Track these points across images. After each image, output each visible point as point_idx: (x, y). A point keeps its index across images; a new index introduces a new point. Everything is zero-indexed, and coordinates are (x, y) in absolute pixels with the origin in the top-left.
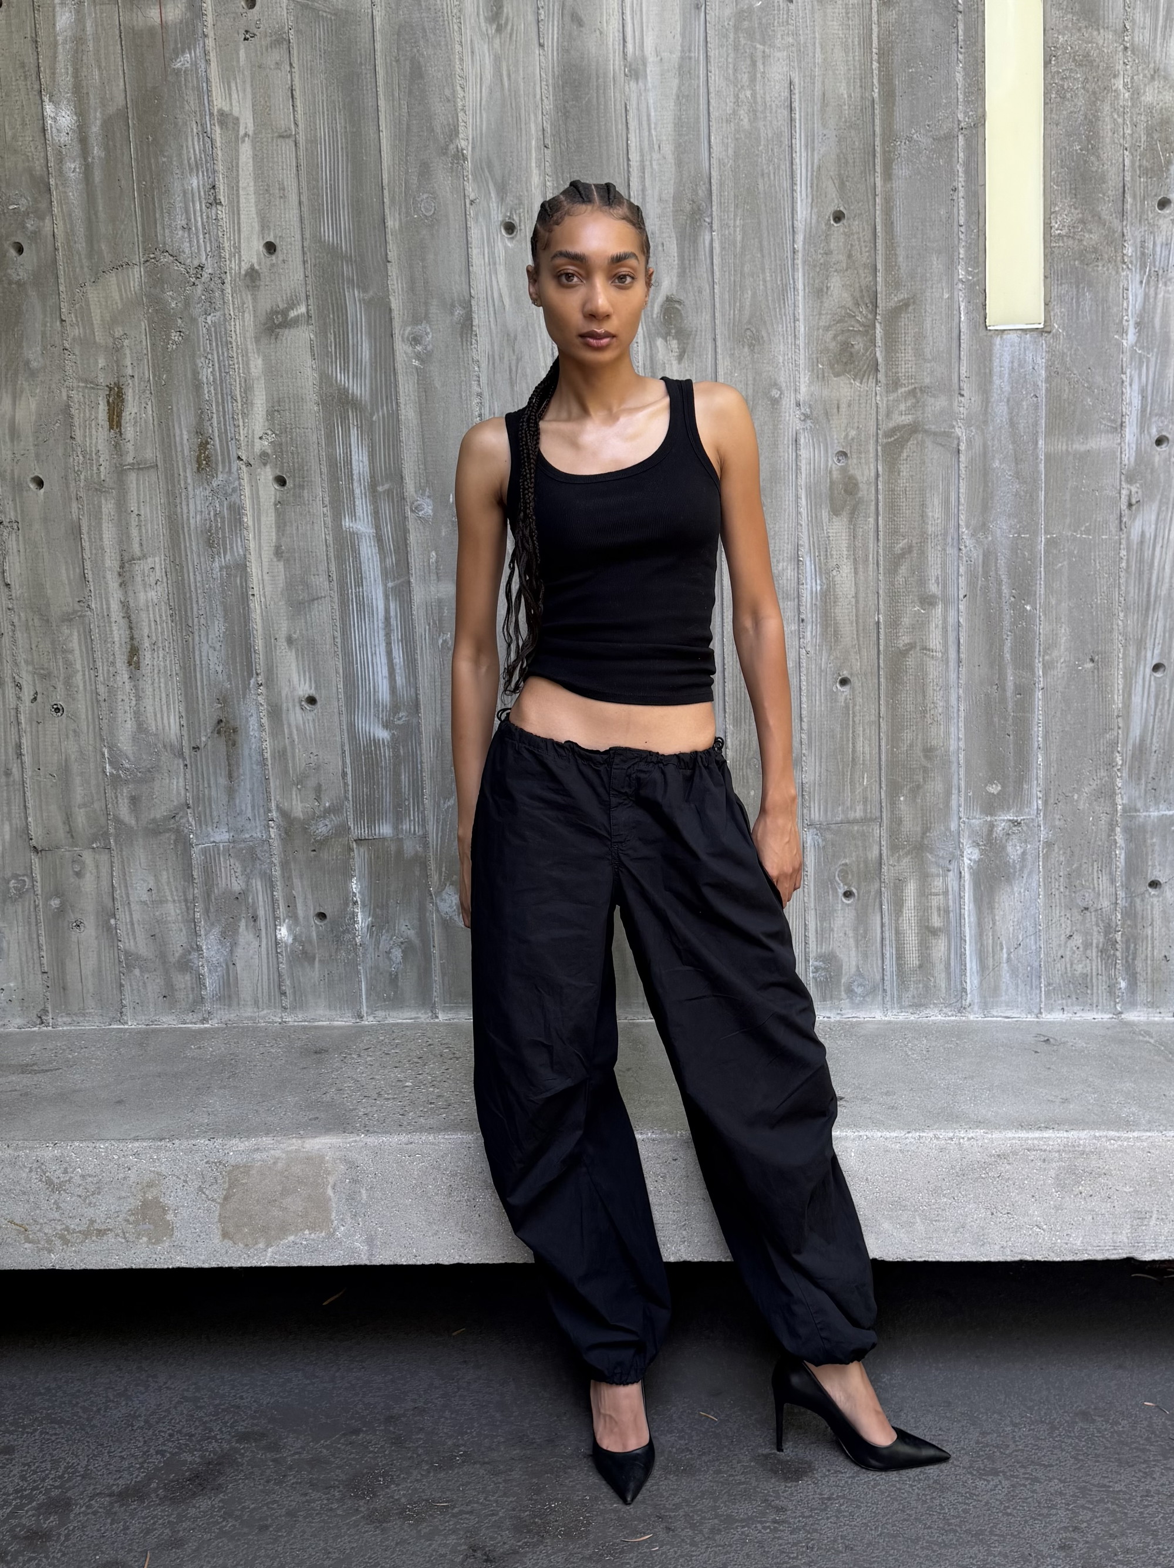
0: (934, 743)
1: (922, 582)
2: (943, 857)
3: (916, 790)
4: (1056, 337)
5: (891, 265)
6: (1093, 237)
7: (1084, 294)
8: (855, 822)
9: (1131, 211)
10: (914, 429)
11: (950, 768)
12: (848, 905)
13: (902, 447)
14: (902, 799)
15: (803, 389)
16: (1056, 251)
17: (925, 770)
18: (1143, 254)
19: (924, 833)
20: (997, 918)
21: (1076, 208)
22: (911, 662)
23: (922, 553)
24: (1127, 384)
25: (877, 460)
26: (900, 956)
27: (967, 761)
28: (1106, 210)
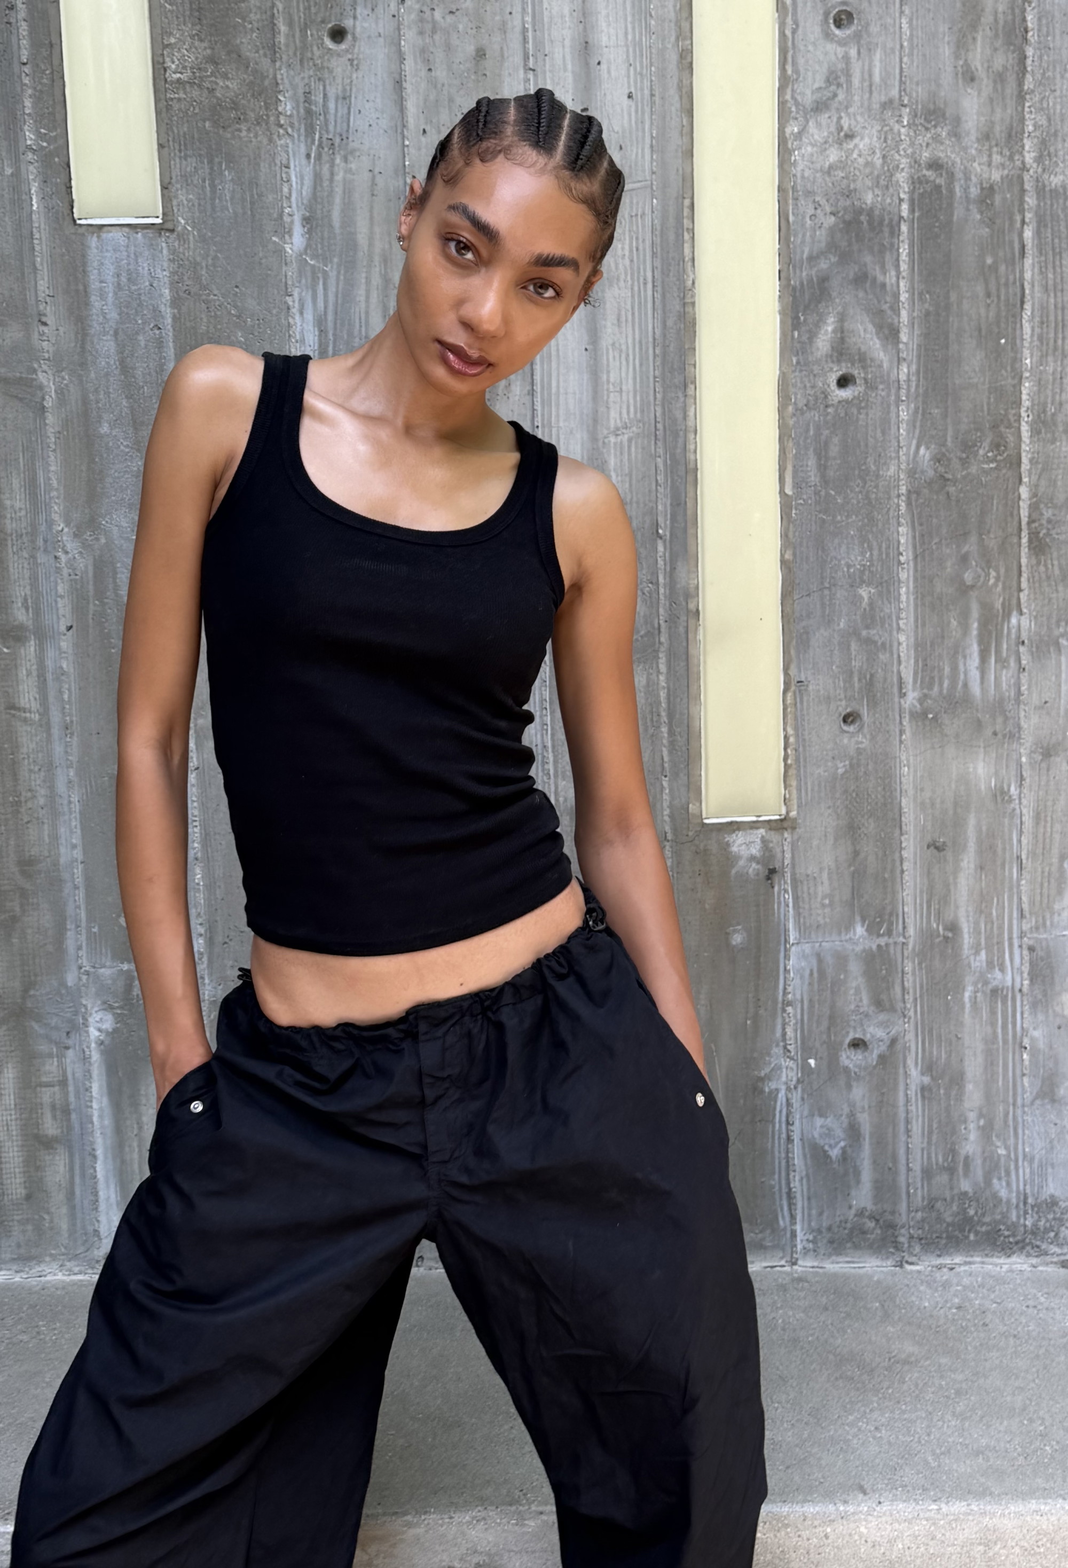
0: (34, 851)
1: (3, 606)
2: (57, 1029)
3: (10, 925)
4: (182, 238)
6: (230, 86)
7: (221, 173)
9: (287, 45)
11: (61, 891)
16: (176, 106)
17: (24, 894)
18: (309, 112)
19: (26, 991)
21: (201, 40)
24: (295, 311)
27: (88, 879)
28: (247, 43)
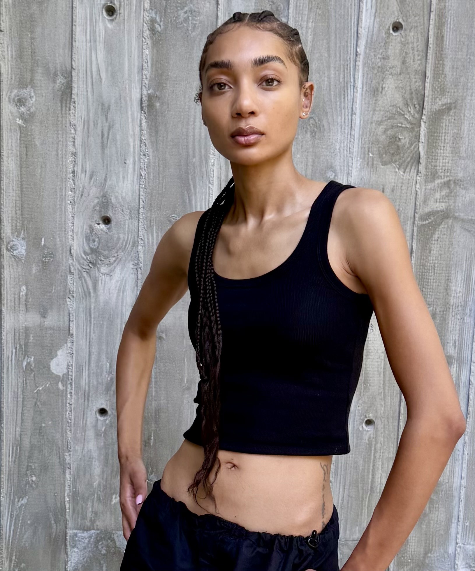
5: (438, 73)
10: (446, 215)
13: (435, 230)
17: (431, 501)
25: (412, 239)
27: (467, 497)
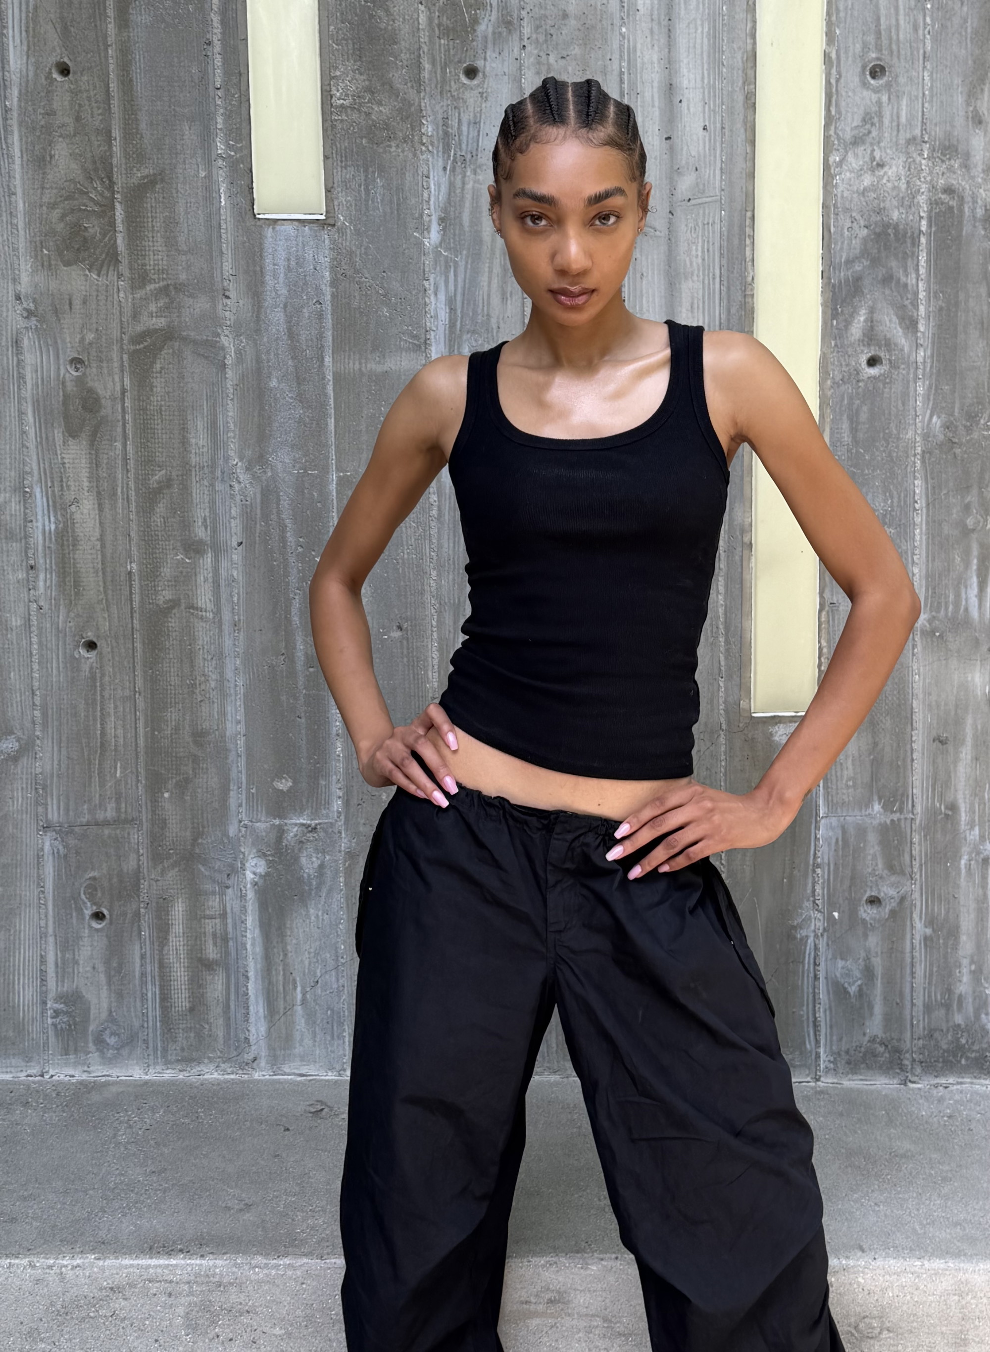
0: (205, 725)
1: (186, 525)
2: (220, 871)
3: (183, 785)
4: (341, 231)
5: (131, 132)
6: (383, 111)
7: (374, 181)
8: (106, 823)
9: (430, 80)
10: (168, 335)
11: (227, 758)
12: (97, 930)
13: (154, 357)
14: (166, 795)
15: (25, 278)
16: (339, 126)
18: (446, 133)
19: (195, 840)
20: (289, 947)
21: (361, 74)
22: (173, 623)
23: (185, 489)
24: (430, 292)
25: (122, 371)
26: (165, 997)
27: (249, 749)
28: (398, 76)
